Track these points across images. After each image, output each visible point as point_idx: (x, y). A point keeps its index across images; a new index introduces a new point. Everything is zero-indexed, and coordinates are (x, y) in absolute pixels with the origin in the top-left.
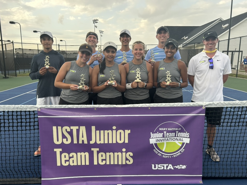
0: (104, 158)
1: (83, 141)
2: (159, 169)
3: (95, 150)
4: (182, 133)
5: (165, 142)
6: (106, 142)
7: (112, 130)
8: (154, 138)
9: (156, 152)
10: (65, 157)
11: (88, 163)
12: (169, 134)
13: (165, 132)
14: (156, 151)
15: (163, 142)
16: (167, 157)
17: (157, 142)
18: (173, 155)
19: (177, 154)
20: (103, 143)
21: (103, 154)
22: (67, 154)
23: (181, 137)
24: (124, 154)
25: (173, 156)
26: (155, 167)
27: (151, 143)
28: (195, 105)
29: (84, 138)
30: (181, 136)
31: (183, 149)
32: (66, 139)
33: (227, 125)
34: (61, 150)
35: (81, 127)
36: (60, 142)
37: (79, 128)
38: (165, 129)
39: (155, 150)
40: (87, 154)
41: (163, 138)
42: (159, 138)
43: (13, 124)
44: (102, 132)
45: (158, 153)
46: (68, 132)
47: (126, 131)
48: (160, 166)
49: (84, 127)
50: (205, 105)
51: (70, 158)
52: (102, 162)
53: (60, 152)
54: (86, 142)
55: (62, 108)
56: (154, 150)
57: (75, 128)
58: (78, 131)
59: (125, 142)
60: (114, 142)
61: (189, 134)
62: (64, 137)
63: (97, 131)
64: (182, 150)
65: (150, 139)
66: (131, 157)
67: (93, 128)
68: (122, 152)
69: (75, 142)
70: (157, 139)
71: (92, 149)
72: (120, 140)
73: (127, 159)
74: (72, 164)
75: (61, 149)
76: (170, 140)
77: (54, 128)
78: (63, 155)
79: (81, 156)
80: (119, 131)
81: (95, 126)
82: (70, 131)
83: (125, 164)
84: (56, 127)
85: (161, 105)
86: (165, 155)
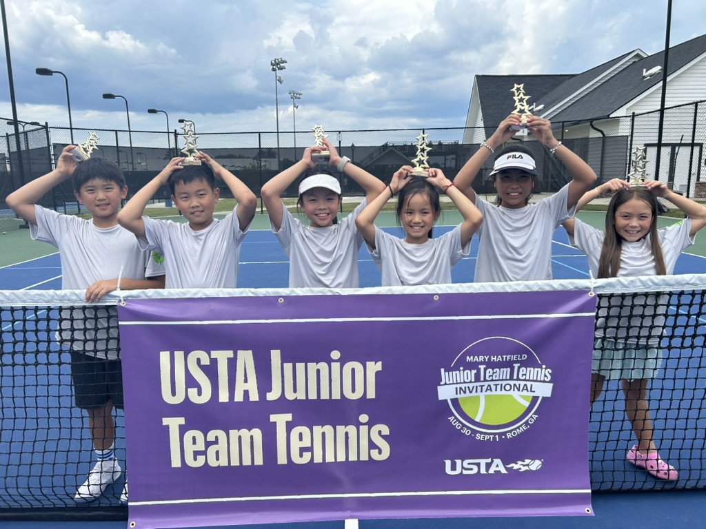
0: (306, 443)
1: (246, 393)
2: (465, 472)
3: (281, 420)
4: (532, 369)
5: (482, 396)
6: (313, 395)
7: (329, 361)
8: (450, 384)
9: (457, 424)
10: (194, 443)
11: (259, 461)
12: (495, 371)
13: (482, 367)
14: (455, 420)
15: (476, 394)
16: (487, 437)
17: (460, 393)
18: (505, 433)
19: (518, 430)
20: (304, 398)
21: (305, 430)
22: (199, 434)
23: (529, 380)
24: (364, 429)
25: (506, 436)
26: (454, 467)
27: (441, 398)
28: (565, 287)
29: (248, 386)
30: (527, 378)
31: (534, 414)
32: (196, 389)
34: (181, 421)
35: (240, 353)
36: (178, 399)
37: (235, 355)
38: (481, 359)
39: (453, 418)
40: (257, 433)
41: (475, 384)
42: (465, 382)
43: (48, 346)
44: (300, 367)
45: (462, 428)
46: (203, 368)
47: (368, 363)
48: (469, 464)
49: (250, 353)
50: (595, 288)
51: (208, 444)
52: (301, 456)
53: (180, 426)
54: (254, 397)
55: (188, 296)
56: (451, 419)
57: (222, 356)
58: (232, 363)
59: (368, 397)
60: (336, 395)
61: (550, 371)
62: (191, 382)
63: (285, 364)
64: (532, 417)
65: (439, 387)
66: (384, 437)
67: (275, 355)
68: (358, 424)
69: (224, 397)
70: (458, 386)
71: (273, 418)
73: (372, 445)
74: (213, 463)
75: (183, 419)
76: (496, 390)
77: (164, 357)
78: (189, 435)
79: (240, 438)
80: (349, 366)
81: (279, 351)
82: (208, 363)
83: (367, 459)
84: (168, 353)
85: (469, 287)
86: (481, 433)
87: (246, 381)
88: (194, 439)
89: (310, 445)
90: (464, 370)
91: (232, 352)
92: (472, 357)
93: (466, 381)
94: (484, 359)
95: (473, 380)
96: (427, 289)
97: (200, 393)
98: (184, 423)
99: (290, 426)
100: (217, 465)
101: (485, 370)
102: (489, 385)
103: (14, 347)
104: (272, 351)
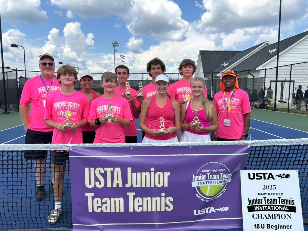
0: (141, 204)
1: (118, 184)
2: (201, 214)
3: (131, 195)
4: (227, 174)
5: (209, 185)
6: (143, 186)
7: (150, 172)
8: (196, 181)
9: (199, 197)
10: (97, 203)
11: (122, 210)
12: (213, 176)
14: (199, 195)
15: (206, 185)
17: (200, 184)
18: (215, 197)
19: (219, 195)
20: (140, 187)
21: (140, 199)
22: (99, 200)
24: (163, 199)
26: (197, 213)
27: (193, 186)
30: (225, 178)
32: (99, 182)
34: (93, 194)
35: (116, 169)
36: (92, 186)
38: (208, 171)
40: (122, 199)
41: (206, 181)
42: (202, 180)
44: (139, 174)
45: (201, 198)
46: (101, 174)
47: (165, 172)
49: (119, 169)
50: (250, 144)
51: (103, 203)
52: (139, 209)
54: (121, 185)
55: (96, 146)
57: (109, 170)
58: (112, 173)
59: (165, 186)
60: (153, 186)
62: (97, 179)
63: (133, 173)
64: (224, 190)
65: (192, 182)
66: (171, 202)
67: (129, 170)
68: (161, 197)
69: (109, 185)
70: (199, 182)
71: (128, 194)
72: (159, 184)
73: (166, 205)
74: (104, 211)
76: (214, 183)
78: (95, 200)
79: (115, 201)
80: (158, 174)
81: (131, 168)
82: (103, 173)
83: (164, 210)
84: (88, 168)
85: (204, 143)
86: (208, 200)
87: (118, 180)
88: (97, 201)
89: (142, 205)
90: (201, 175)
91: (112, 168)
92: (204, 170)
94: (209, 171)
95: (205, 179)
96: (187, 144)
97: (100, 184)
98: (93, 195)
99: (134, 197)
100: (106, 211)
101: (210, 175)
102: (211, 181)
103: (27, 166)
104: (128, 168)
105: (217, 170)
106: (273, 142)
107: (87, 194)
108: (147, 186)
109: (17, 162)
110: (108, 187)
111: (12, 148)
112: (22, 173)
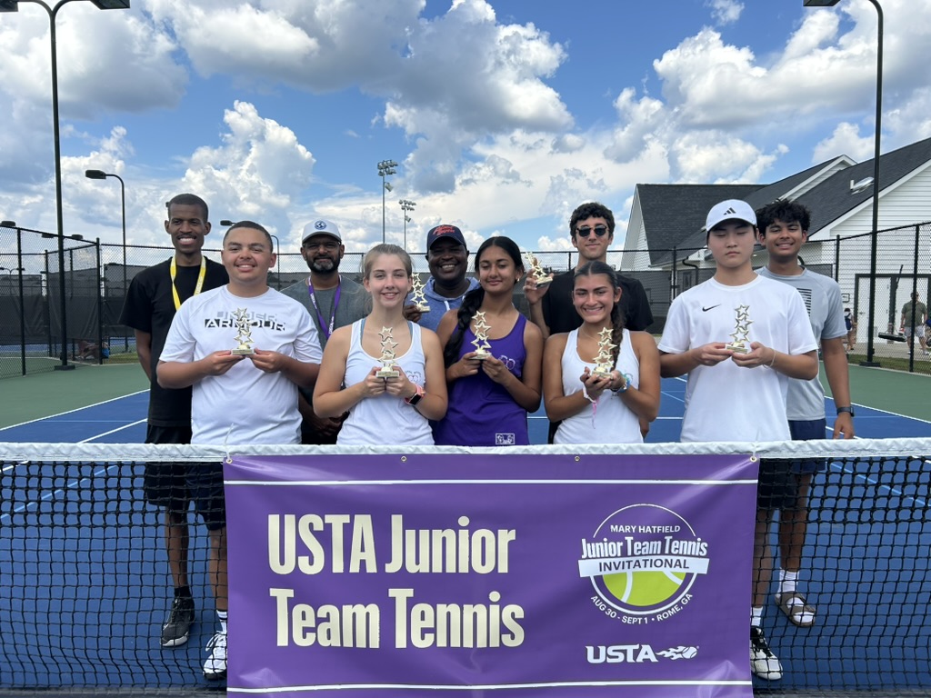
0: (429, 623)
1: (363, 563)
2: (609, 660)
3: (401, 595)
4: (686, 542)
5: (629, 572)
6: (437, 568)
7: (457, 528)
8: (593, 558)
9: (601, 605)
10: (304, 618)
11: (375, 643)
12: (644, 544)
13: (629, 539)
14: (600, 600)
15: (623, 571)
16: (635, 620)
17: (605, 570)
18: (655, 615)
19: (669, 611)
20: (428, 571)
21: (427, 608)
22: (309, 609)
23: (682, 555)
24: (495, 609)
25: (656, 619)
26: (597, 655)
27: (583, 575)
28: (724, 451)
30: (681, 553)
31: (688, 593)
32: (307, 558)
33: (833, 517)
34: (290, 593)
35: (356, 516)
36: (287, 569)
37: (352, 519)
38: (628, 529)
39: (597, 598)
40: (374, 610)
41: (622, 559)
42: (610, 557)
44: (424, 534)
45: (606, 610)
46: (316, 534)
47: (500, 532)
48: (614, 651)
49: (368, 518)
50: (757, 452)
51: (319, 621)
52: (423, 638)
53: (289, 599)
54: (372, 568)
55: (301, 453)
56: (595, 599)
57: (337, 521)
58: (348, 529)
59: (500, 571)
60: (464, 569)
61: (706, 545)
62: (302, 549)
63: (408, 532)
64: (685, 596)
65: (580, 561)
66: (518, 621)
67: (397, 521)
68: (488, 603)
69: (338, 567)
70: (603, 561)
71: (392, 592)
72: (483, 564)
73: (504, 630)
74: (324, 642)
75: (292, 591)
76: (645, 567)
77: (274, 520)
78: (298, 609)
79: (354, 614)
80: (480, 533)
81: (401, 516)
82: (322, 529)
83: (498, 645)
84: (277, 517)
85: (616, 448)
86: (628, 615)
87: (363, 550)
88: (304, 613)
89: (433, 626)
90: (608, 542)
91: (348, 516)
92: (617, 527)
93: (611, 555)
94: (631, 530)
95: (619, 555)
96: (567, 450)
97: (311, 563)
98: (293, 596)
99: (411, 603)
100: (328, 645)
101: (633, 542)
102: (638, 561)
103: (106, 506)
104: (393, 516)
105: (654, 527)
106: (828, 446)
107: (273, 592)
108: (447, 571)
109: (79, 495)
110: (334, 571)
111: (66, 456)
112: (92, 526)
